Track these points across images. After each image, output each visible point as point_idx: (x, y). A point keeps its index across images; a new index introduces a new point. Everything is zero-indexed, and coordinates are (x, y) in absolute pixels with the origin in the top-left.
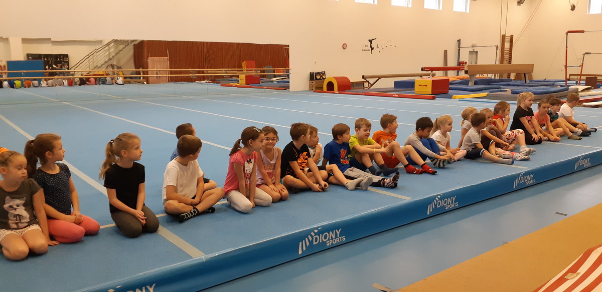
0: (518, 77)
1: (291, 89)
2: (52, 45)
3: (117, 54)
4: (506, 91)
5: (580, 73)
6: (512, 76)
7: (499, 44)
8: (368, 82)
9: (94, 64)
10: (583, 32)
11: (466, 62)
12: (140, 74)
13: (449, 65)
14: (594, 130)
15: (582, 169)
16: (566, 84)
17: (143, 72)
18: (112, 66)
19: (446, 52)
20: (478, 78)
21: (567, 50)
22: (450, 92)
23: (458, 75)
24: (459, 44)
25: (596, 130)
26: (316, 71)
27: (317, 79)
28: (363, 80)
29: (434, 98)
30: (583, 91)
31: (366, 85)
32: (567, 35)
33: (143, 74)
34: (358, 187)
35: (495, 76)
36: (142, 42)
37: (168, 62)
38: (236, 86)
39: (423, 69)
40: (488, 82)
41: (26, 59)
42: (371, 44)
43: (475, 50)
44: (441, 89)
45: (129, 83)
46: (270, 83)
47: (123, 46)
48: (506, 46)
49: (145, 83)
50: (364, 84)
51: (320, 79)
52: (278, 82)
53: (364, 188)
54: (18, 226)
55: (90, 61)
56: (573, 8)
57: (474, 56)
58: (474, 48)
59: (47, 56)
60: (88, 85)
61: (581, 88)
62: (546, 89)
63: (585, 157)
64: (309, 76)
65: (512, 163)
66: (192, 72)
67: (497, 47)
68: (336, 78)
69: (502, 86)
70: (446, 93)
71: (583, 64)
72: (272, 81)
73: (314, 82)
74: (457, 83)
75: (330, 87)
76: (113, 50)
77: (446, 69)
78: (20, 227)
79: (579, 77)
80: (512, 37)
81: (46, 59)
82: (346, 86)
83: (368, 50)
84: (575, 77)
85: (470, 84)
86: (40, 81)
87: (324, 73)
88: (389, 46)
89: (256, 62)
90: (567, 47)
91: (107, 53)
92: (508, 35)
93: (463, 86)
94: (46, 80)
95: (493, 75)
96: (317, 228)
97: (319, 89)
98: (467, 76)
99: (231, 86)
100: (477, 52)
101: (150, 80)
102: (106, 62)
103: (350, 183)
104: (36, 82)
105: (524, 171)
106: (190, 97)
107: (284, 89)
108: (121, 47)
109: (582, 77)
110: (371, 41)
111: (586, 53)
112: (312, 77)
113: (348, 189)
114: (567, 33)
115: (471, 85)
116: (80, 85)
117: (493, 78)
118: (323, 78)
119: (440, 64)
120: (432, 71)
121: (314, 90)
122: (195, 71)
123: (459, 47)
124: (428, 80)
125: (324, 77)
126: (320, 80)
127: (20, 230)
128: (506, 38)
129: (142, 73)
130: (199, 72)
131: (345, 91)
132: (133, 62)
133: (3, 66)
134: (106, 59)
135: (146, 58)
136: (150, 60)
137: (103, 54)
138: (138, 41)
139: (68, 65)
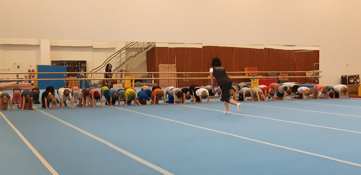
36: (154, 48)
37: (176, 69)
59: (69, 62)
132: (145, 67)
133: (31, 70)
134: (118, 65)
135: (157, 64)
136: (161, 66)
137: (115, 60)
138: (151, 48)
139: (85, 70)
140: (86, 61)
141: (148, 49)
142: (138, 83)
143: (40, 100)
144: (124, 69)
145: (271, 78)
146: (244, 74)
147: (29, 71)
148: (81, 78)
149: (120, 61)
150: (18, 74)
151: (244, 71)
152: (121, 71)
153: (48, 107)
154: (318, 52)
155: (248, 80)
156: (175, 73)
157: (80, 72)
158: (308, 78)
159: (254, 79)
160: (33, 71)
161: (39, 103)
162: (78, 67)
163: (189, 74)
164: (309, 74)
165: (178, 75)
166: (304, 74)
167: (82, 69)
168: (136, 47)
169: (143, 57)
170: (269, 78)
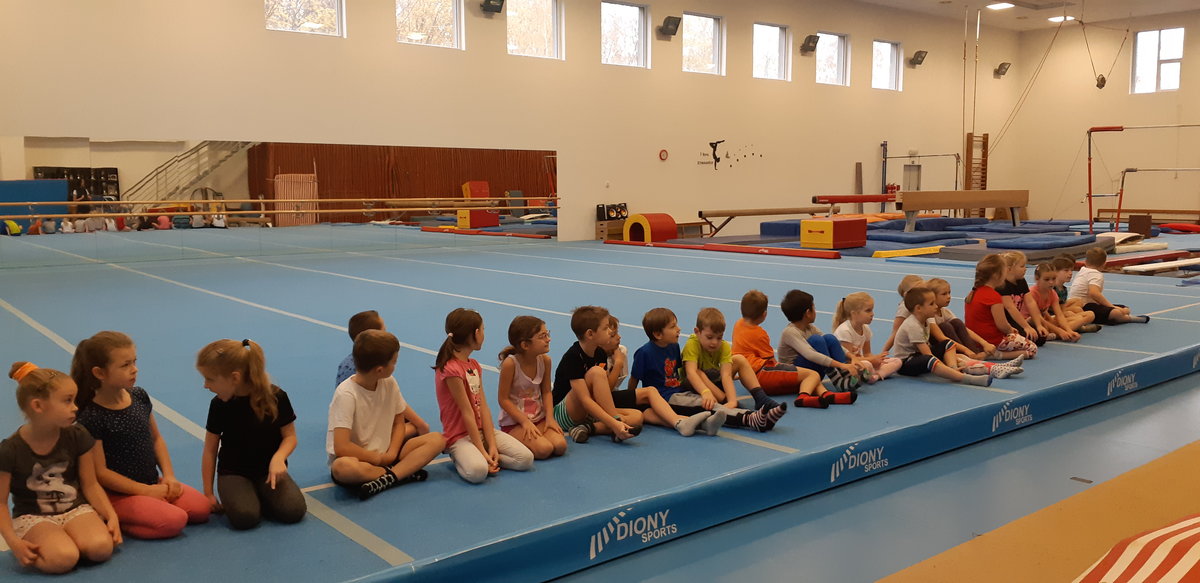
0: (1000, 215)
1: (561, 236)
2: (91, 150)
3: (214, 167)
4: (978, 242)
5: (1117, 208)
6: (989, 214)
7: (961, 150)
8: (710, 223)
9: (169, 188)
10: (1120, 129)
11: (898, 187)
12: (260, 210)
13: (866, 192)
14: (1145, 319)
15: (1120, 395)
16: (1091, 228)
17: (266, 204)
18: (205, 193)
19: (859, 166)
20: (922, 217)
21: (1090, 165)
22: (869, 243)
23: (883, 211)
24: (885, 150)
25: (1148, 319)
26: (608, 202)
27: (610, 218)
28: (700, 220)
29: (837, 257)
30: (1124, 242)
31: (706, 229)
32: (1090, 135)
33: (266, 209)
34: (700, 430)
35: (955, 213)
36: (264, 146)
37: (316, 184)
38: (451, 231)
39: (815, 200)
40: (943, 224)
41: (32, 178)
42: (715, 150)
43: (916, 163)
44: (851, 239)
45: (239, 224)
46: (517, 226)
47: (228, 153)
48: (976, 154)
49: (270, 225)
50: (701, 227)
51: (616, 218)
52: (533, 223)
53: (710, 433)
54: (55, 509)
55: (160, 182)
56: (1101, 83)
57: (914, 174)
58: (912, 159)
60: (156, 229)
61: (1119, 237)
62: (1053, 239)
63: (1127, 371)
64: (595, 213)
65: (989, 383)
66: (367, 204)
67: (958, 157)
68: (648, 216)
69: (968, 233)
70: (862, 245)
71: (1122, 190)
72: (522, 222)
73: (605, 223)
74: (882, 228)
75: (637, 233)
76: (207, 159)
77: (859, 200)
78: (59, 510)
79: (1115, 215)
80: (986, 138)
81: (71, 178)
82: (667, 233)
83: (709, 163)
84: (1109, 215)
85: (907, 228)
86: (58, 222)
87: (623, 207)
88: (749, 155)
89: (489, 184)
90: (1090, 159)
91: (194, 167)
92: (979, 133)
93: (893, 233)
94: (71, 220)
95: (952, 211)
96: (624, 509)
97: (615, 237)
98: (901, 213)
99: (442, 231)
100: (919, 167)
101: (279, 219)
102: (192, 183)
103: (685, 423)
104: (51, 225)
105: (1011, 399)
106: (361, 254)
107: (545, 238)
108: (224, 154)
109: (1122, 216)
110: (714, 146)
111: (1128, 170)
112: (602, 213)
113: (680, 434)
114: (1089, 133)
115: (909, 232)
116: (139, 229)
117: (952, 216)
118: (622, 217)
119: (849, 190)
120: (832, 204)
121: (605, 238)
122: (371, 202)
123: (885, 157)
124: (826, 221)
125: (624, 214)
126: (617, 221)
127: (60, 516)
128: (975, 139)
129: (263, 207)
130: (378, 205)
131: (665, 240)
135: (271, 175)
136: (280, 177)
139: (117, 188)
167: (108, 186)
168: (227, 140)
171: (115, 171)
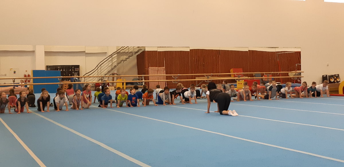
9: (102, 74)
36: (144, 52)
37: (165, 71)
41: (46, 70)
47: (126, 57)
55: (99, 71)
91: (110, 64)
118: (337, 82)
132: (136, 70)
133: (27, 75)
134: (110, 69)
135: (147, 67)
136: (150, 69)
137: (107, 64)
138: (141, 52)
139: (79, 74)
140: (79, 65)
141: (139, 53)
142: (129, 86)
143: (36, 103)
144: (116, 72)
145: (256, 79)
146: (230, 76)
147: (25, 76)
148: (75, 82)
149: (112, 65)
150: (15, 79)
151: (230, 73)
152: (113, 74)
153: (44, 110)
154: (299, 53)
155: (234, 81)
156: (164, 76)
157: (74, 76)
158: (291, 78)
159: (239, 80)
160: (29, 76)
161: (35, 106)
162: (72, 71)
163: (177, 76)
164: (292, 74)
165: (167, 78)
166: (287, 75)
167: (75, 73)
168: (127, 51)
169: (133, 61)
170: (253, 79)
171: (78, 66)
